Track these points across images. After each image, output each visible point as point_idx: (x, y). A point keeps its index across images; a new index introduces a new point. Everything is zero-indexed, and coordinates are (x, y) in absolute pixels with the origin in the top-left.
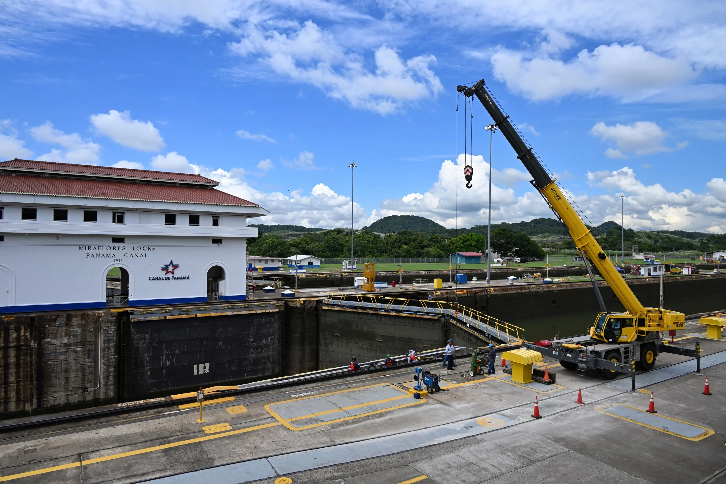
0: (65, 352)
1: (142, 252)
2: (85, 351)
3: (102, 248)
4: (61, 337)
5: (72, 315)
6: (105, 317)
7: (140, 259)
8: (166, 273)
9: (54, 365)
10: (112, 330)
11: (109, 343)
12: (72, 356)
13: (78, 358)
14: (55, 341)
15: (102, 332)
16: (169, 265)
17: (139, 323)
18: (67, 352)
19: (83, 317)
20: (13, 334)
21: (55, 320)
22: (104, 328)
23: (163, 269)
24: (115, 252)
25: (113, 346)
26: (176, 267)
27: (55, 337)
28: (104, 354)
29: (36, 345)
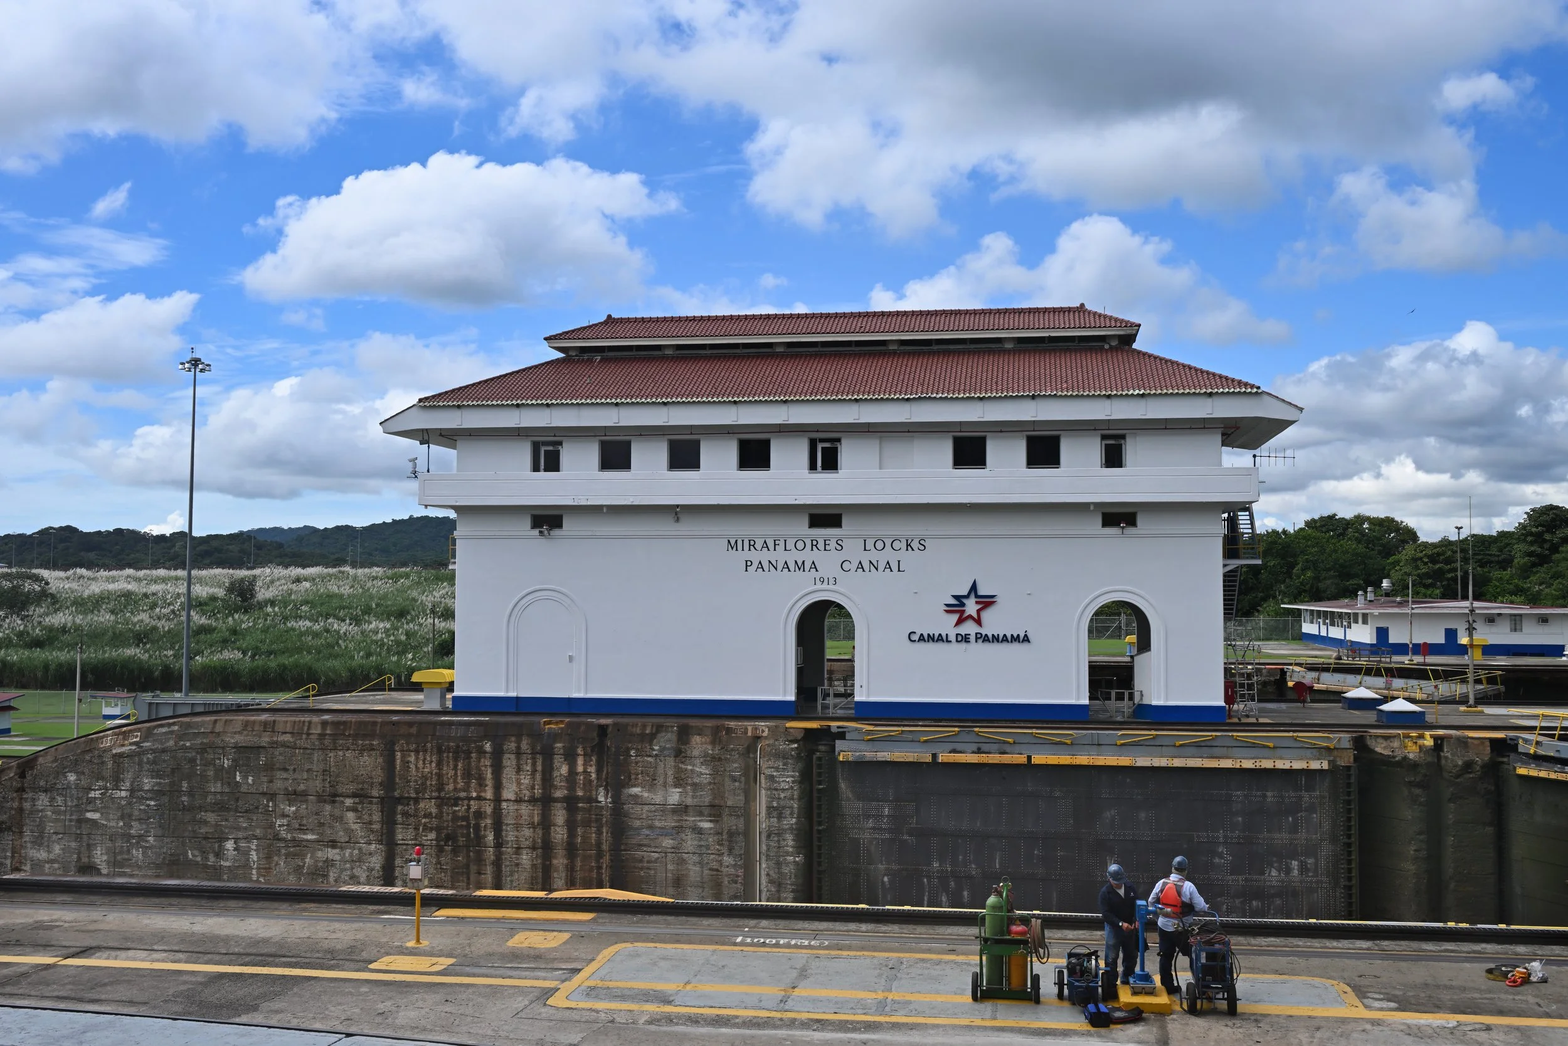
0: (673, 828)
1: (888, 555)
2: (721, 834)
3: (782, 543)
4: (665, 785)
5: (692, 727)
6: (771, 742)
7: (882, 575)
8: (959, 622)
9: (648, 862)
10: (788, 779)
11: (780, 817)
12: (690, 842)
13: (704, 850)
14: (652, 796)
15: (763, 785)
16: (967, 597)
17: (860, 767)
18: (679, 829)
19: (716, 736)
20: (561, 767)
21: (652, 737)
22: (768, 772)
23: (950, 609)
24: (816, 556)
25: (791, 829)
26: (987, 602)
27: (652, 785)
28: (769, 847)
29: (609, 800)
